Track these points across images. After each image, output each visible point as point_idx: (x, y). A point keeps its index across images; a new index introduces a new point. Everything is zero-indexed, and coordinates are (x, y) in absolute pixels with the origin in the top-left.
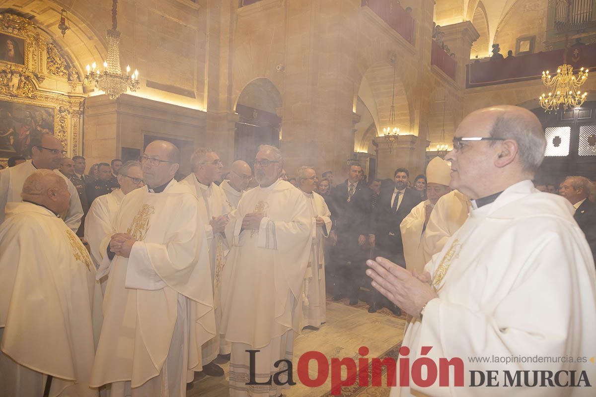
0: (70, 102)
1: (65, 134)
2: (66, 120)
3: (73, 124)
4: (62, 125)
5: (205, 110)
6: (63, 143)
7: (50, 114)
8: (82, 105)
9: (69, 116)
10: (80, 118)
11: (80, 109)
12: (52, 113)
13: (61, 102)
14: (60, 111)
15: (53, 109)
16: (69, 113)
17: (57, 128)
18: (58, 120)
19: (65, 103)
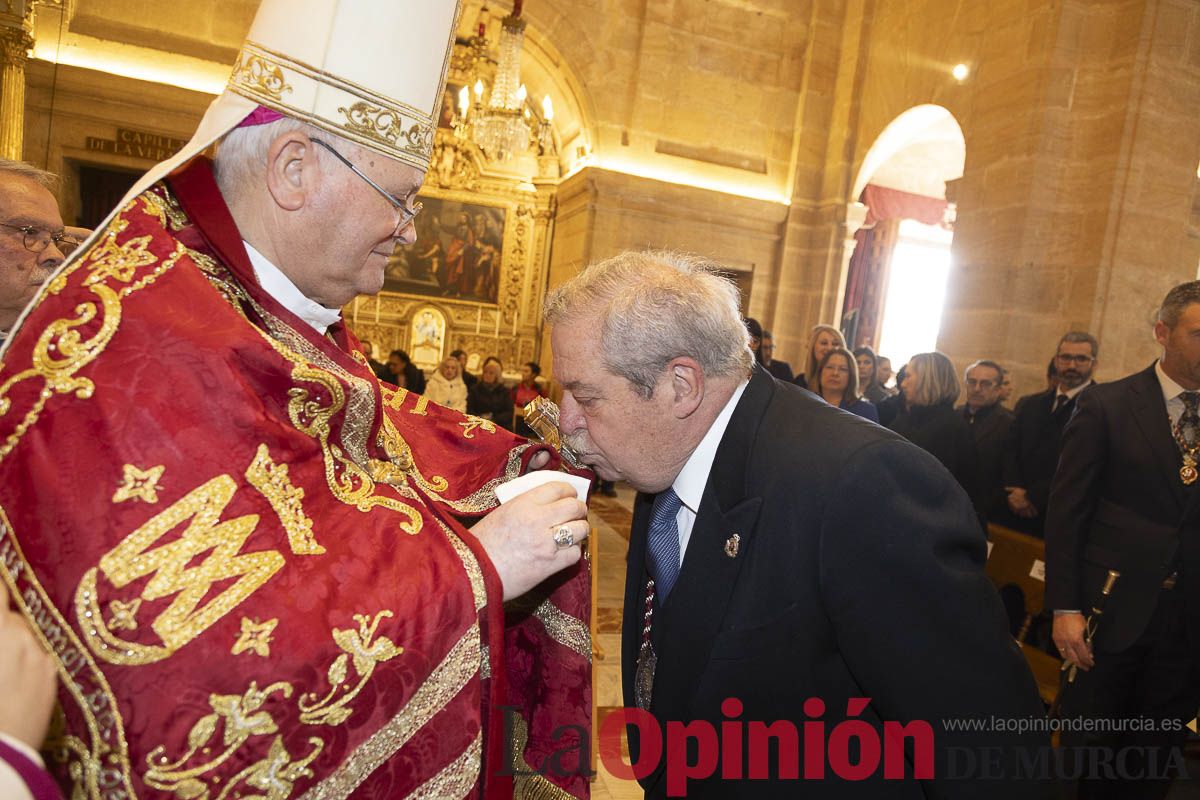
0: (536, 197)
1: (523, 256)
2: (526, 230)
3: (537, 235)
4: (520, 239)
5: (787, 202)
6: (516, 273)
7: (500, 220)
8: (554, 200)
9: (532, 222)
10: (548, 226)
11: (550, 207)
12: (503, 217)
13: (521, 197)
14: (519, 213)
15: (505, 209)
16: (533, 217)
17: (509, 244)
18: (514, 229)
19: (527, 198)
